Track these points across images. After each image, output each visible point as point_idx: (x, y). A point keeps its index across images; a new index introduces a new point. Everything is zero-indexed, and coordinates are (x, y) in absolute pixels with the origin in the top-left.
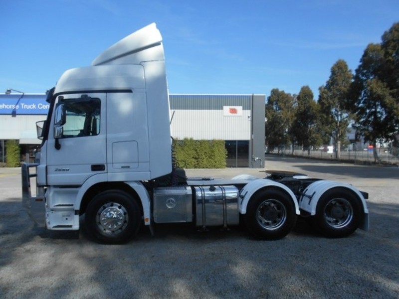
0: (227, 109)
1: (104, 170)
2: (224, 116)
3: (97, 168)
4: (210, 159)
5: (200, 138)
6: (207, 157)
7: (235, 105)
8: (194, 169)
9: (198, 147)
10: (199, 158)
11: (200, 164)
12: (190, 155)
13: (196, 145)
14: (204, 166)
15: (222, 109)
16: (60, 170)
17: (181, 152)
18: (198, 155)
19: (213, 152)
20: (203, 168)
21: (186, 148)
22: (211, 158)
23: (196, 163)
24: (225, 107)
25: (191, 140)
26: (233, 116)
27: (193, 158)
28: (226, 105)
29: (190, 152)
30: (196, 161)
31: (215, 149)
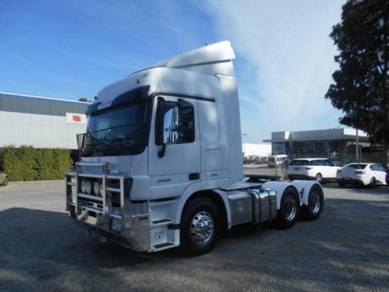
0: (70, 116)
1: (198, 178)
2: (66, 123)
3: (194, 176)
4: (53, 170)
5: (41, 147)
6: (50, 167)
7: (79, 113)
8: (33, 182)
9: (39, 156)
10: (40, 169)
11: (42, 176)
12: (30, 165)
13: (37, 154)
14: (46, 178)
15: (65, 115)
16: (162, 181)
17: (19, 162)
18: (39, 165)
19: (57, 161)
20: (45, 179)
21: (25, 157)
22: (55, 169)
23: (37, 174)
24: (68, 114)
25: (31, 148)
26: (77, 124)
27: (33, 168)
28: (69, 112)
29: (29, 162)
30: (36, 172)
31: (60, 159)
